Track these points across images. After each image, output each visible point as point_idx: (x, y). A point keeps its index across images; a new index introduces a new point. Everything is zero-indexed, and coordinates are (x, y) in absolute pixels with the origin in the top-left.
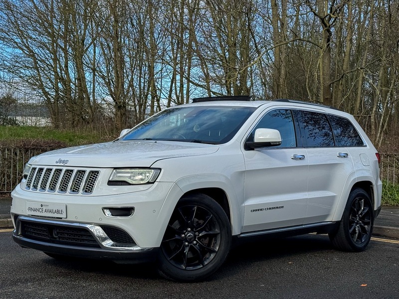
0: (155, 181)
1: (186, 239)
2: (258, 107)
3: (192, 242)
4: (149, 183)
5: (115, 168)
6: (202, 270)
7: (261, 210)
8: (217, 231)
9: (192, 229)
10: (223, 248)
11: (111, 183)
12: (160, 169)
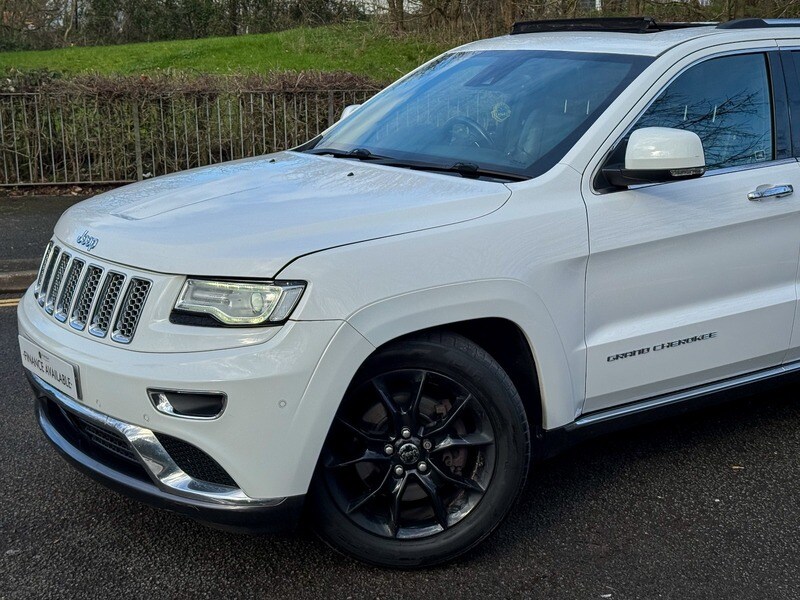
0: (287, 319)
1: (395, 458)
2: (658, 56)
3: (416, 466)
4: (268, 323)
5: (189, 277)
6: (442, 541)
7: (641, 352)
8: (486, 437)
9: (414, 433)
10: (501, 482)
11: (180, 316)
12: (304, 283)
